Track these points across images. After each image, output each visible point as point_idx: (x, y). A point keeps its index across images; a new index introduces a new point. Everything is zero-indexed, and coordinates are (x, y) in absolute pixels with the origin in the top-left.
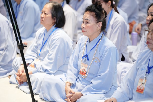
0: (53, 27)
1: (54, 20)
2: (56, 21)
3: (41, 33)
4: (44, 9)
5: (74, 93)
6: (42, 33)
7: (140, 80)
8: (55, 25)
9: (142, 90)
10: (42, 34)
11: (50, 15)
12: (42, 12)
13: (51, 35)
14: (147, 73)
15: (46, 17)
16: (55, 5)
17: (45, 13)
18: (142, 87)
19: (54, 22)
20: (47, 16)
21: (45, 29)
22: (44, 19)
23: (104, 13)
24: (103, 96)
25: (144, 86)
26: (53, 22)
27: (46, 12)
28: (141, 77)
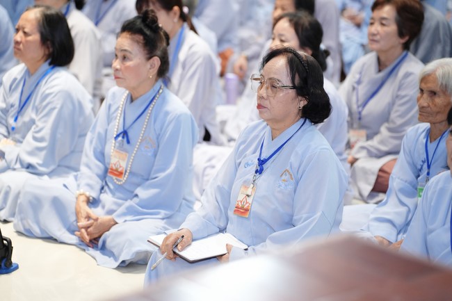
0: (46, 66)
1: (48, 48)
2: (51, 50)
3: (15, 79)
4: (21, 22)
5: (96, 220)
6: (19, 77)
7: (242, 189)
8: (49, 61)
9: (247, 210)
10: (17, 81)
11: (35, 37)
12: (17, 30)
13: (40, 83)
14: (257, 172)
15: (27, 41)
16: (49, 12)
17: (25, 33)
18: (247, 203)
19: (47, 52)
20: (30, 38)
21: (26, 68)
22: (21, 46)
23: (164, 37)
24: (162, 223)
25: (250, 200)
26: (45, 54)
27: (26, 30)
28: (245, 182)
